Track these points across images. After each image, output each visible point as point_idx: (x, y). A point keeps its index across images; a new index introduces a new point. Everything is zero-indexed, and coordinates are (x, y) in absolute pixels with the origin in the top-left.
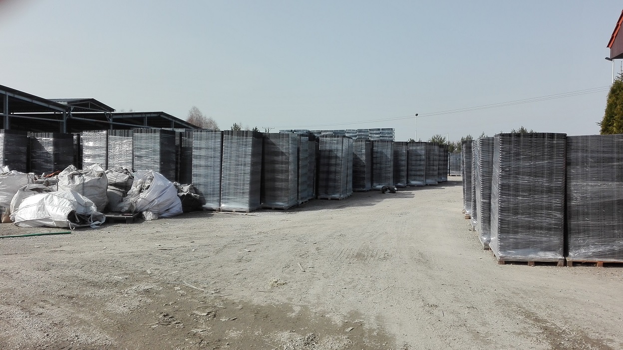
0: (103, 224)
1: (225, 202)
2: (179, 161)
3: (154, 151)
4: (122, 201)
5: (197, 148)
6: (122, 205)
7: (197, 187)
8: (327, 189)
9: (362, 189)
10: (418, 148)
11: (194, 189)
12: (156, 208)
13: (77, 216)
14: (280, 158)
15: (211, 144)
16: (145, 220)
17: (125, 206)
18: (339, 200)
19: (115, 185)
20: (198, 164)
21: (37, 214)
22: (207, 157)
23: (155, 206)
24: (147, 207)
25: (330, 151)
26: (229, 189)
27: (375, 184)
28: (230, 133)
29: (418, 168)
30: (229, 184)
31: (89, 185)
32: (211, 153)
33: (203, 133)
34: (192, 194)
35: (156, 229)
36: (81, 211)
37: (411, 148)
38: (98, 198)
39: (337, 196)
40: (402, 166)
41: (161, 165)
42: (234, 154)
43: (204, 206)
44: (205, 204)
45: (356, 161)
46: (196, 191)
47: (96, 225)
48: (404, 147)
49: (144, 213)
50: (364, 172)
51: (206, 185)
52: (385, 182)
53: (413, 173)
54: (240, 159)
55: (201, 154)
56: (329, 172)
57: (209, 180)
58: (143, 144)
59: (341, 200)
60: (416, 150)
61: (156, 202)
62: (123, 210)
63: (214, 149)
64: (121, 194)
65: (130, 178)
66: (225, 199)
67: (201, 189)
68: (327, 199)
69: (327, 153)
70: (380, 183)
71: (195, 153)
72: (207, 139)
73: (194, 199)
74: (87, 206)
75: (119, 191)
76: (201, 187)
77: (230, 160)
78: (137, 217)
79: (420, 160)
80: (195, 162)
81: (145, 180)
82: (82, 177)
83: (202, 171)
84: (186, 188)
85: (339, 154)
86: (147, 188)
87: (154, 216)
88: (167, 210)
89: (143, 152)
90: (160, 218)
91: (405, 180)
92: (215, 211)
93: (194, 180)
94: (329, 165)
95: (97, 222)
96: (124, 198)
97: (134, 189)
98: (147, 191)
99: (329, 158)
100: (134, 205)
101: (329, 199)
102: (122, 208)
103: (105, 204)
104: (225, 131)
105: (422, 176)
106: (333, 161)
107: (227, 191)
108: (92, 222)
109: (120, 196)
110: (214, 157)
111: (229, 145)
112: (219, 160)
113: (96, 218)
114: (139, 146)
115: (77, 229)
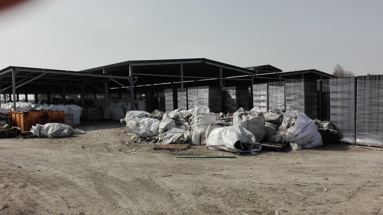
0: (260, 151)
1: (361, 138)
2: (320, 103)
3: (300, 96)
4: (275, 134)
5: (334, 92)
6: (275, 137)
7: (335, 124)
11: (332, 125)
12: (301, 141)
13: (242, 144)
15: (346, 88)
16: (292, 150)
17: (277, 138)
19: (271, 121)
20: (335, 105)
21: (218, 142)
22: (342, 100)
23: (299, 139)
24: (293, 139)
26: (363, 126)
28: (363, 78)
30: (364, 122)
31: (252, 121)
32: (346, 96)
33: (339, 80)
34: (331, 130)
35: (297, 160)
36: (245, 140)
38: (258, 131)
41: (305, 106)
42: (367, 96)
43: (341, 140)
44: (342, 138)
46: (335, 128)
47: (255, 152)
49: (291, 144)
51: (342, 122)
54: (373, 100)
55: (338, 97)
57: (345, 118)
58: (292, 91)
61: (300, 136)
62: (276, 141)
63: (349, 92)
64: (275, 129)
65: (280, 117)
66: (360, 135)
67: (339, 126)
71: (332, 96)
72: (342, 84)
73: (332, 134)
74: (249, 137)
75: (274, 126)
76: (338, 124)
77: (364, 101)
78: (285, 147)
80: (332, 103)
81: (291, 118)
82: (247, 116)
83: (339, 111)
84: (325, 125)
86: (293, 125)
87: (299, 147)
88: (310, 142)
89: (292, 97)
90: (303, 149)
92: (351, 144)
93: (332, 118)
95: (256, 150)
96: (277, 132)
97: (284, 125)
98: (292, 127)
100: (284, 137)
102: (275, 139)
103: (263, 135)
104: (359, 77)
107: (362, 128)
108: (252, 149)
109: (274, 130)
110: (349, 99)
111: (362, 88)
112: (353, 101)
113: (255, 147)
114: (289, 93)
115: (242, 154)
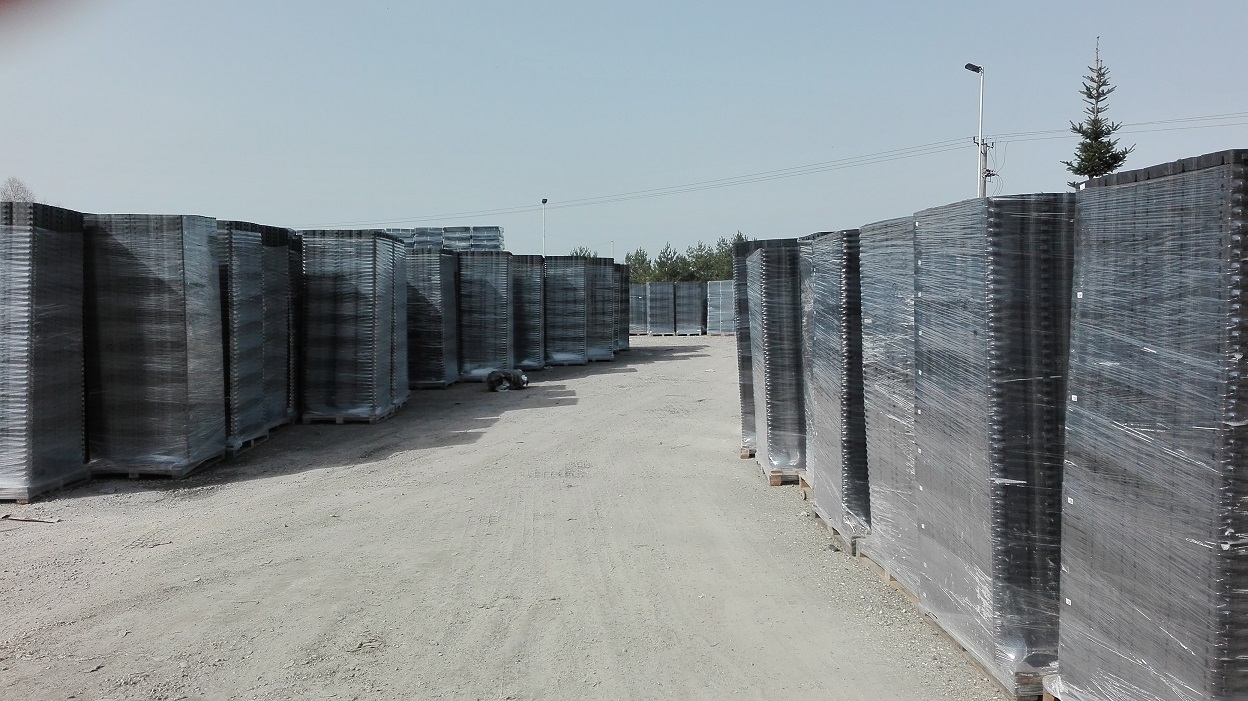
8: (332, 392)
9: (434, 381)
10: (569, 271)
14: (151, 302)
18: (367, 422)
25: (338, 277)
27: (467, 366)
29: (571, 320)
37: (551, 272)
39: (362, 411)
40: (534, 317)
45: (416, 307)
48: (537, 268)
50: (439, 336)
52: (495, 360)
53: (559, 333)
56: (336, 342)
59: (374, 422)
60: (564, 277)
68: (332, 422)
69: (328, 285)
70: (481, 361)
79: (575, 302)
85: (366, 288)
91: (540, 350)
94: (336, 319)
99: (337, 298)
101: (339, 420)
105: (580, 339)
106: (348, 309)
